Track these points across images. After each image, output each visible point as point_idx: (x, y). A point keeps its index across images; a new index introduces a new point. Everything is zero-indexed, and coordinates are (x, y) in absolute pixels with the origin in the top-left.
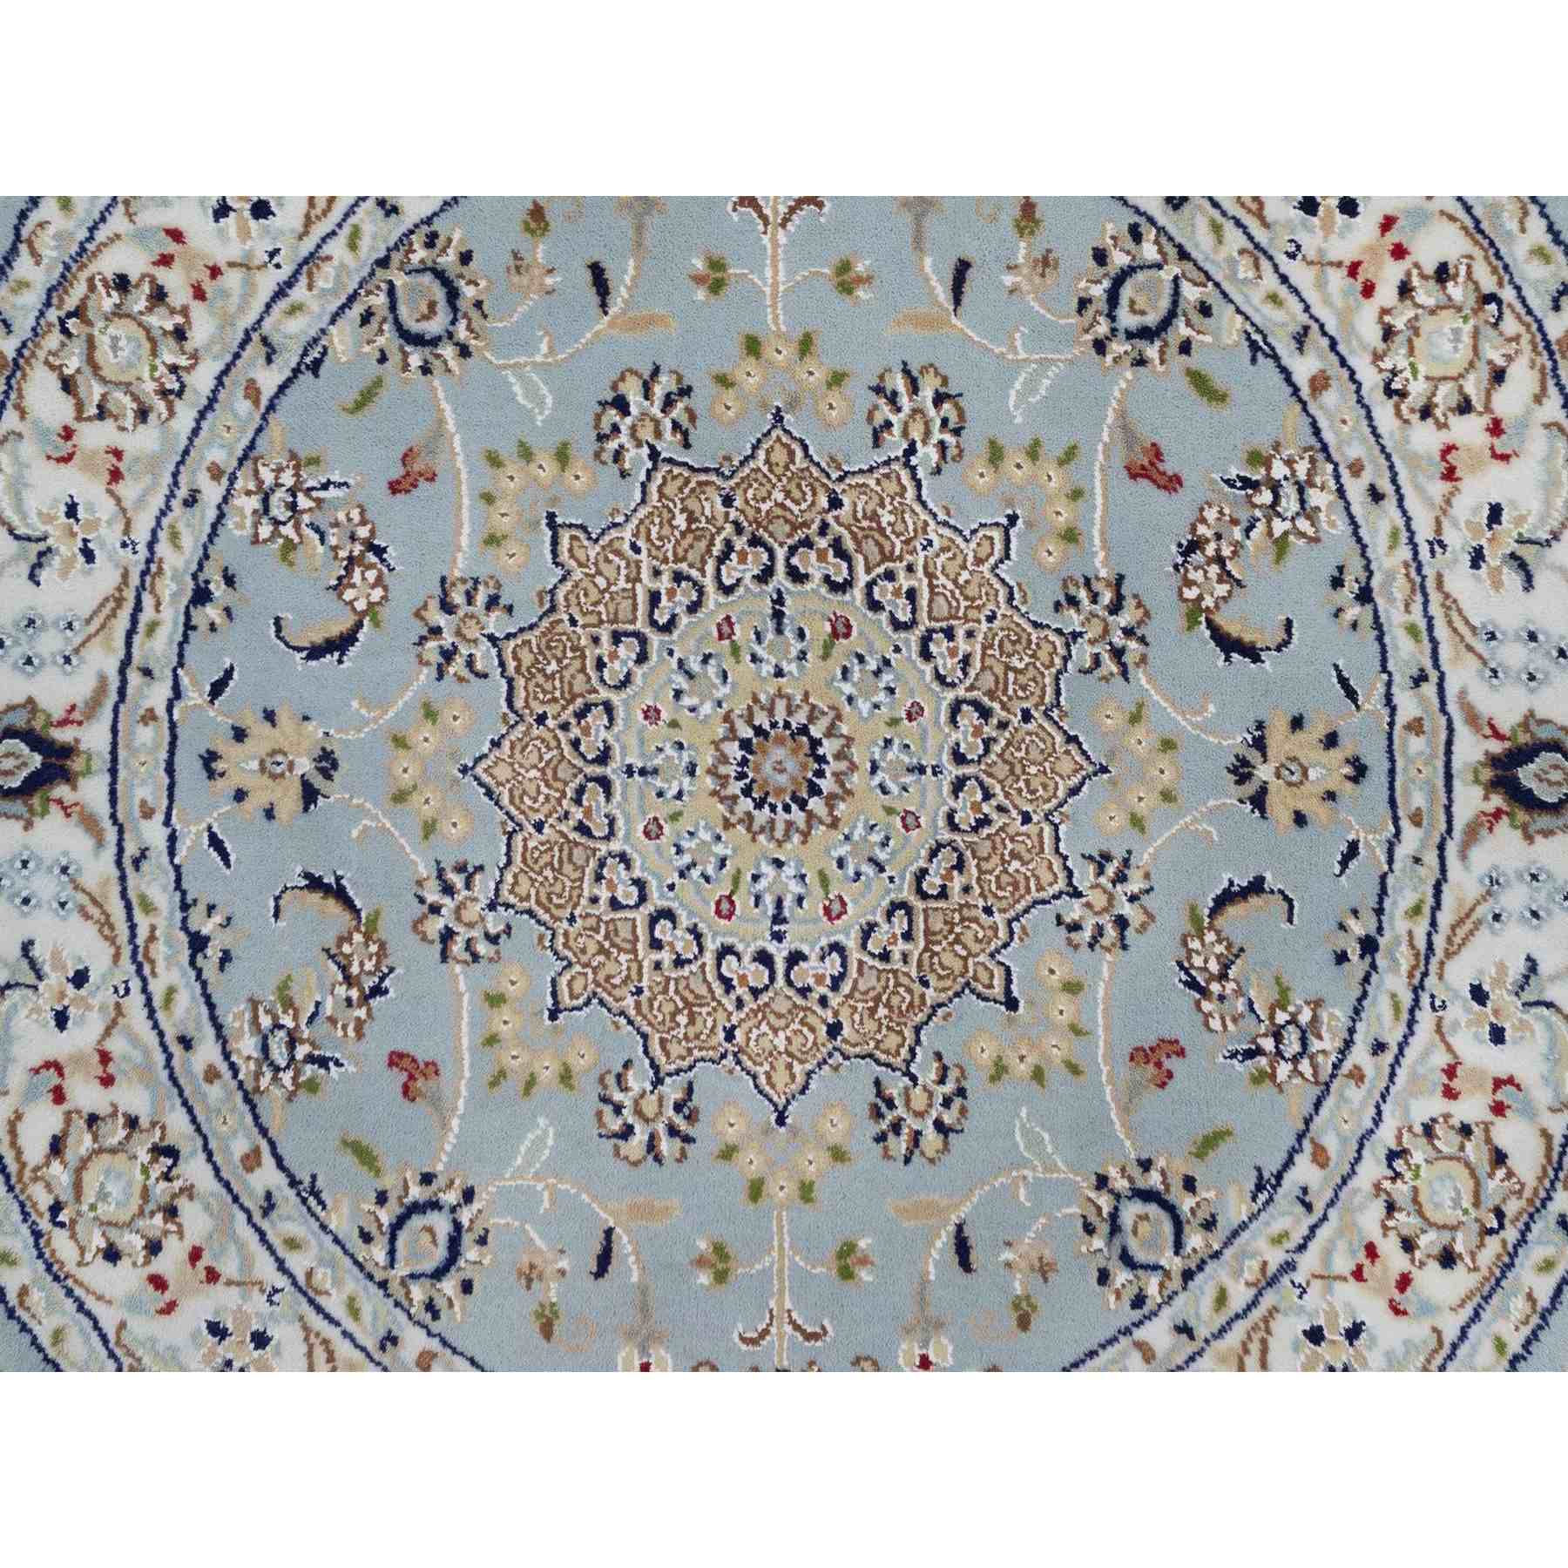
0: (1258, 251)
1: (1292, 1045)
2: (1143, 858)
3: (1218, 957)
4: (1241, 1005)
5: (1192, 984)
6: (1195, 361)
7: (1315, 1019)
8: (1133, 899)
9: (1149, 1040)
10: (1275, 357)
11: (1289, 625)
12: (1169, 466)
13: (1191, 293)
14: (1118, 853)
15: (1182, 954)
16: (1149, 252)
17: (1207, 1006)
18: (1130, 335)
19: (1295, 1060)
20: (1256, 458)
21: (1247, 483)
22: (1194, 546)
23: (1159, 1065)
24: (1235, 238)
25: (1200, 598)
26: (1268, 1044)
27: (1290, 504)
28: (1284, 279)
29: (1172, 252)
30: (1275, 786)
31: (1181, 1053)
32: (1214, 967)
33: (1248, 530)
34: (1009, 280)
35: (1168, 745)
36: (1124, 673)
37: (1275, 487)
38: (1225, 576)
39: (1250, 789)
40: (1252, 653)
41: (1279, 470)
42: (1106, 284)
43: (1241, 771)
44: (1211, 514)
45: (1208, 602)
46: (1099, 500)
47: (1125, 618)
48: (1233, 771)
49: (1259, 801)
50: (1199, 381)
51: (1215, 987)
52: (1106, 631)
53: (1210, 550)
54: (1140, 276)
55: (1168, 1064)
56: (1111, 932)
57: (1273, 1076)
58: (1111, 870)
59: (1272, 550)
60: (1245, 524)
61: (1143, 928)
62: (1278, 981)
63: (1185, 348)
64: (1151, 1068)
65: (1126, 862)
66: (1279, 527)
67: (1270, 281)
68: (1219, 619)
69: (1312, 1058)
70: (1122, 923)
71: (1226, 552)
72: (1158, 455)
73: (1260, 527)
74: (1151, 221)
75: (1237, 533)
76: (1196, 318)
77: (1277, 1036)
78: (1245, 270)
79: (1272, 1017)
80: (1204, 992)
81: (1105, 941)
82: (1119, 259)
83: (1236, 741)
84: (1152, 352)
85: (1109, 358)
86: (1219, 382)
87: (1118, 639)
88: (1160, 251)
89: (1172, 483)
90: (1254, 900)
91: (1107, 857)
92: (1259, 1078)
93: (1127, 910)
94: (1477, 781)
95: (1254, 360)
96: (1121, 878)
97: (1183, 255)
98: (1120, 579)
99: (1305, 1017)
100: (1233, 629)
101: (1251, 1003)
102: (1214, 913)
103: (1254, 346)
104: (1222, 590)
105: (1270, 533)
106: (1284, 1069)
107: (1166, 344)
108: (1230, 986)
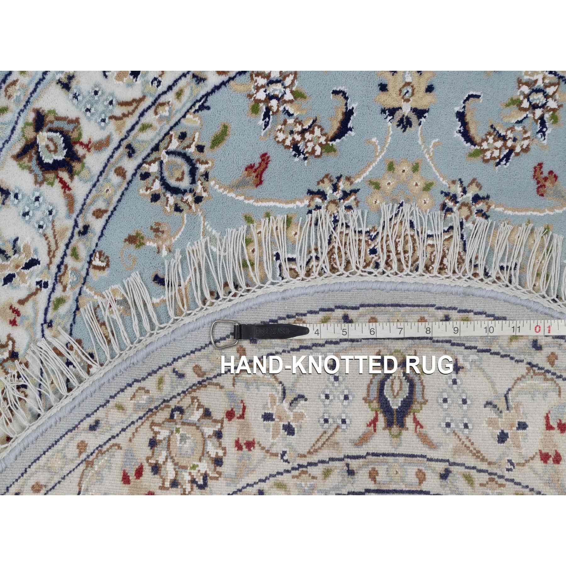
0: (156, 104)
1: (538, 98)
2: (444, 183)
3: (495, 141)
4: (519, 128)
5: (507, 157)
6: (207, 144)
7: (527, 84)
8: (464, 191)
9: (533, 184)
10: (207, 95)
11: (335, 92)
12: (257, 160)
13: (175, 145)
14: (442, 199)
15: (493, 162)
16: (154, 168)
17: (518, 150)
18: (193, 182)
19: (547, 96)
20: (255, 109)
21: (266, 115)
22: (295, 147)
23: (546, 179)
24: (150, 117)
25: (321, 145)
26: (539, 112)
27: (277, 89)
28: (170, 88)
29: (155, 155)
30: (413, 103)
31: (540, 165)
32: (499, 144)
33: (290, 115)
34: (164, 253)
35: (391, 167)
36: (355, 191)
37: (270, 97)
38: (310, 129)
39: (414, 118)
40: (348, 114)
41: (261, 95)
42: (168, 195)
43: (405, 123)
44: (281, 136)
45: (323, 140)
46: (272, 204)
47: (329, 191)
48: (405, 128)
49: (420, 113)
50: (217, 141)
51: (510, 143)
52: (334, 202)
53: (298, 138)
54: (166, 174)
55: (545, 174)
56: (481, 205)
57: (554, 110)
58: (450, 204)
59: (299, 101)
60: (286, 116)
61: (479, 186)
62: (507, 105)
63: (200, 148)
64: (547, 184)
65: (447, 195)
66: (289, 96)
67: (170, 97)
68: (331, 134)
69: (546, 86)
70: (476, 198)
71: (299, 128)
72: (251, 167)
73: (288, 107)
74: (139, 166)
75: (291, 121)
76: (187, 142)
77: (534, 107)
78: (164, 112)
79: (525, 110)
80: (512, 150)
81: (485, 209)
82: (157, 186)
83: (390, 125)
84: (202, 168)
85: (204, 195)
86: (217, 130)
87: (338, 195)
88: (154, 162)
89: (265, 158)
90: (468, 118)
91: (444, 206)
92: (555, 119)
93: (470, 195)
95: (208, 108)
96: (454, 198)
97: (156, 148)
98: (310, 192)
99: (526, 89)
100: (336, 125)
101: (519, 122)
102: (473, 143)
103: (202, 108)
104: (317, 131)
105: (291, 102)
106: (552, 104)
107: (198, 160)
108: (510, 135)
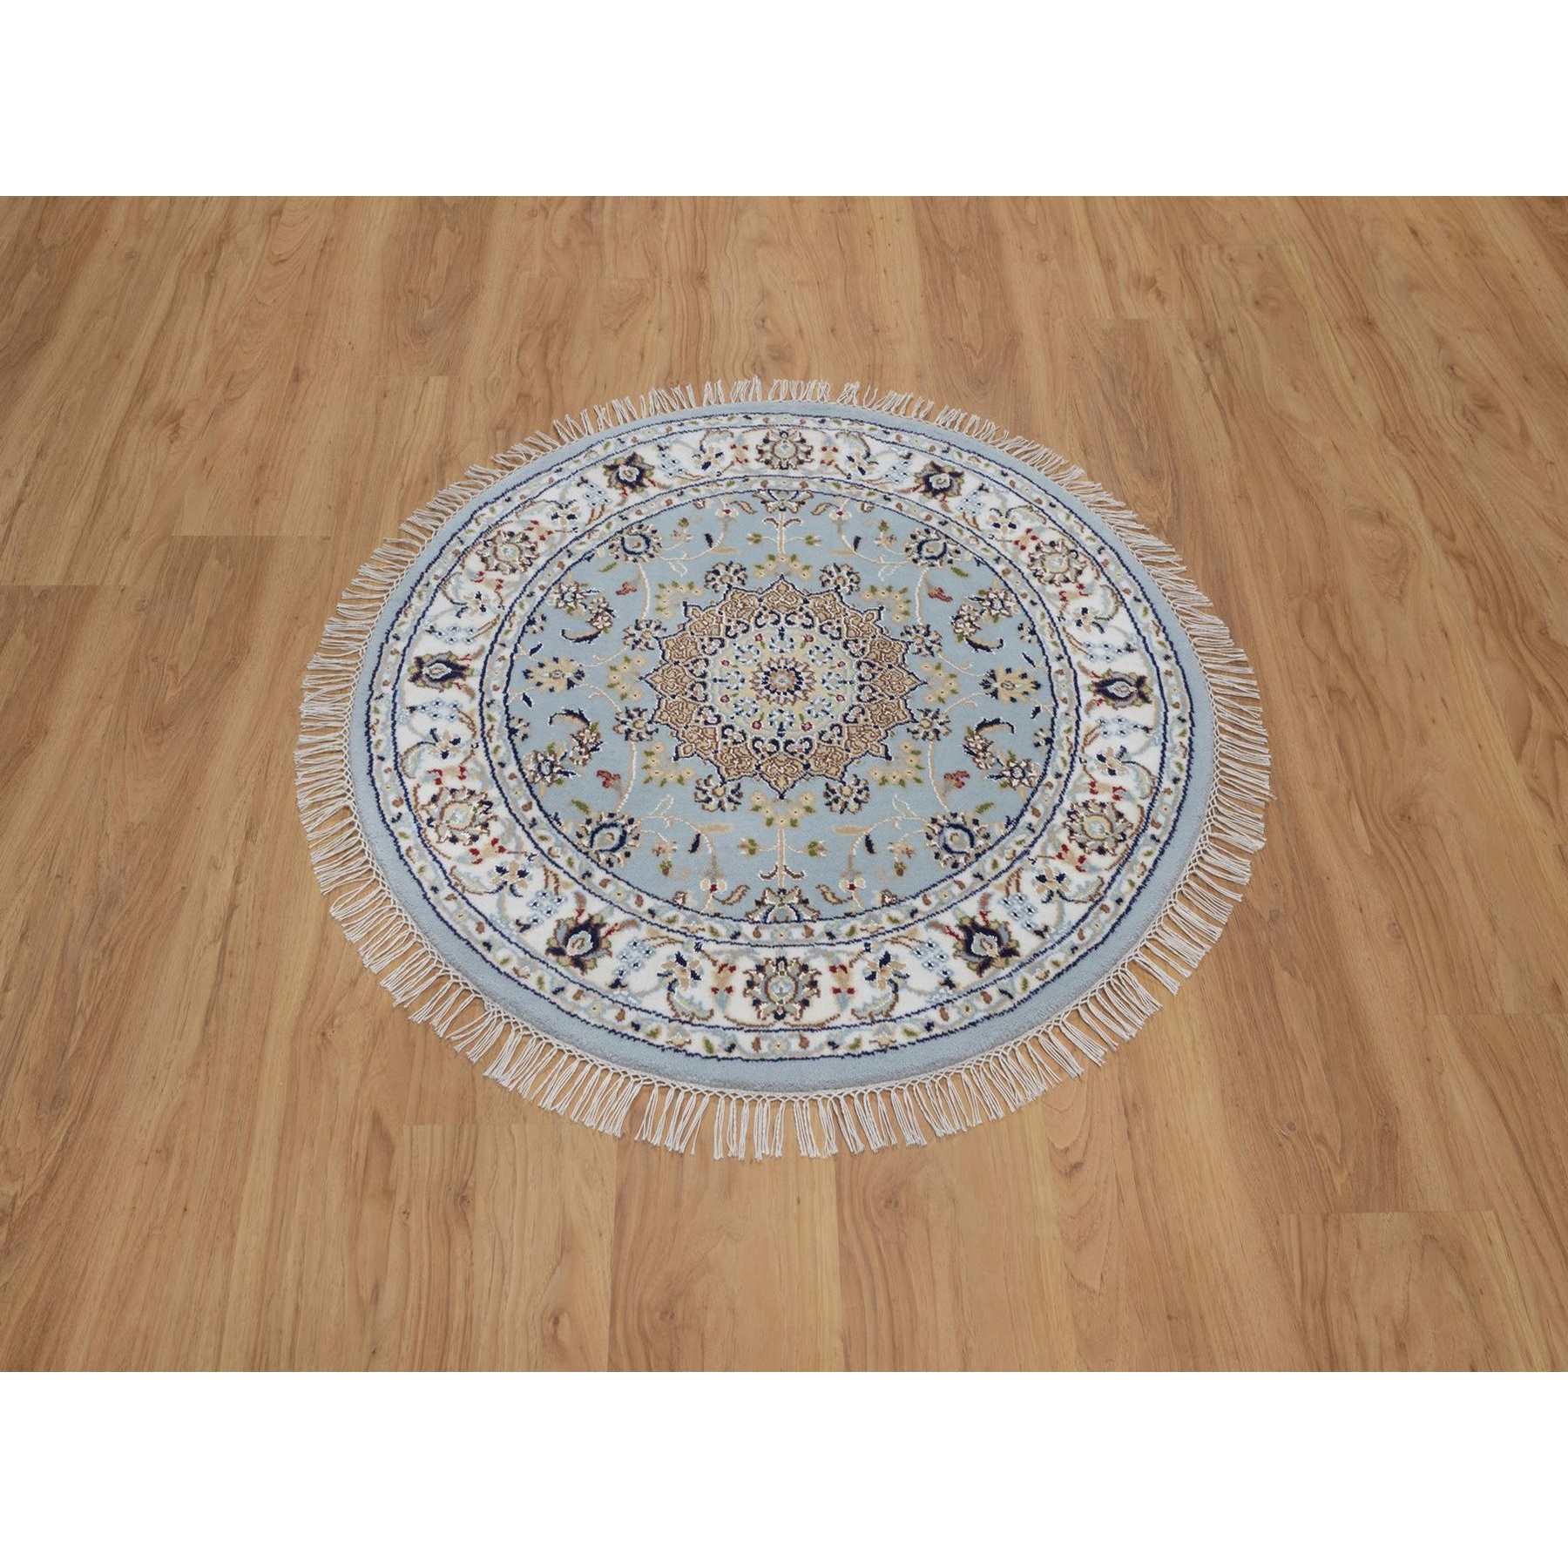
0: (977, 537)
1: (1018, 773)
2: (945, 710)
3: (982, 744)
4: (993, 760)
5: (971, 753)
6: (954, 565)
7: (1028, 766)
8: (941, 724)
9: (952, 771)
10: (987, 565)
11: (1001, 641)
12: (947, 594)
13: (951, 547)
14: (934, 709)
15: (965, 743)
16: (933, 536)
17: (977, 760)
18: (927, 558)
19: (1020, 779)
20: (981, 592)
21: (979, 599)
22: (958, 617)
23: (957, 780)
24: (968, 533)
25: (962, 633)
26: (1008, 773)
27: (998, 605)
28: (989, 545)
29: (943, 536)
30: (1000, 689)
31: (968, 776)
32: (980, 747)
33: (981, 614)
34: (877, 542)
35: (953, 676)
36: (932, 654)
37: (991, 601)
38: (973, 626)
39: (991, 690)
40: (987, 649)
41: (992, 596)
42: (916, 545)
43: (986, 685)
44: (965, 608)
45: (966, 633)
46: (918, 603)
47: (930, 638)
48: (983, 684)
49: (995, 694)
50: (957, 571)
51: (981, 754)
52: (923, 641)
53: (966, 618)
54: (931, 543)
55: (961, 780)
56: (932, 735)
57: (1011, 784)
58: (930, 715)
59: (992, 620)
60: (980, 611)
61: (947, 733)
62: (1009, 753)
63: (950, 562)
64: (954, 781)
65: (937, 712)
66: (994, 612)
67: (983, 545)
68: (971, 639)
69: (1028, 779)
70: (937, 732)
71: (972, 619)
72: (942, 591)
73: (987, 612)
74: (934, 528)
75: (977, 614)
76: (954, 554)
77: (1011, 770)
78: (972, 542)
79: (1008, 765)
80: (977, 756)
81: (930, 737)
82: (921, 538)
83: (982, 675)
84: (937, 563)
85: (919, 564)
86: (964, 570)
87: (929, 644)
88: (937, 536)
89: (949, 599)
90: (996, 726)
91: (929, 711)
92: (1004, 785)
93: (939, 727)
94: (1090, 690)
95: (978, 565)
96: (935, 717)
97: (947, 537)
98: (928, 626)
99: (1023, 764)
100: (978, 642)
101: (998, 760)
102: (978, 729)
103: (978, 562)
104: (973, 630)
105: (990, 614)
106: (1015, 782)
107: (942, 561)
108: (988, 754)
